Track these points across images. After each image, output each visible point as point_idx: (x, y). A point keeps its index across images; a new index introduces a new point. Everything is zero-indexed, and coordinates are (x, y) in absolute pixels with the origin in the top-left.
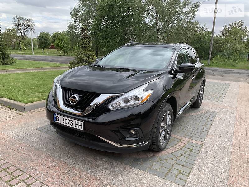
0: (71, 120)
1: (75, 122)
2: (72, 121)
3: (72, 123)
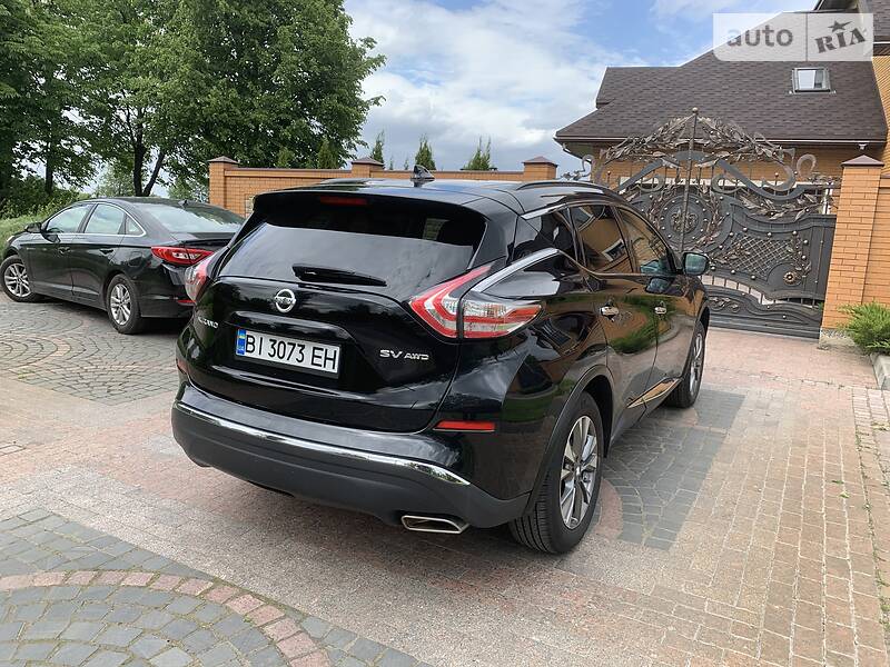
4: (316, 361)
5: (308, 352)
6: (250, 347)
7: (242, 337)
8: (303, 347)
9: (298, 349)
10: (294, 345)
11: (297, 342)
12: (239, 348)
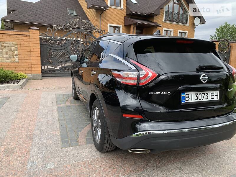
4: (212, 97)
5: (209, 95)
6: (187, 99)
7: (183, 95)
8: (207, 94)
9: (206, 95)
10: (204, 94)
11: (205, 92)
12: (183, 100)
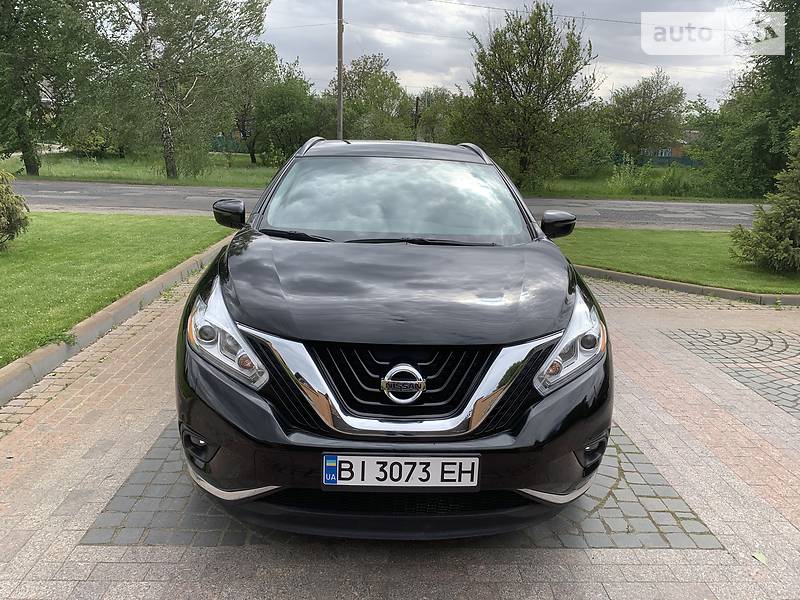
0: (421, 463)
1: (443, 464)
2: (428, 464)
3: (424, 470)
